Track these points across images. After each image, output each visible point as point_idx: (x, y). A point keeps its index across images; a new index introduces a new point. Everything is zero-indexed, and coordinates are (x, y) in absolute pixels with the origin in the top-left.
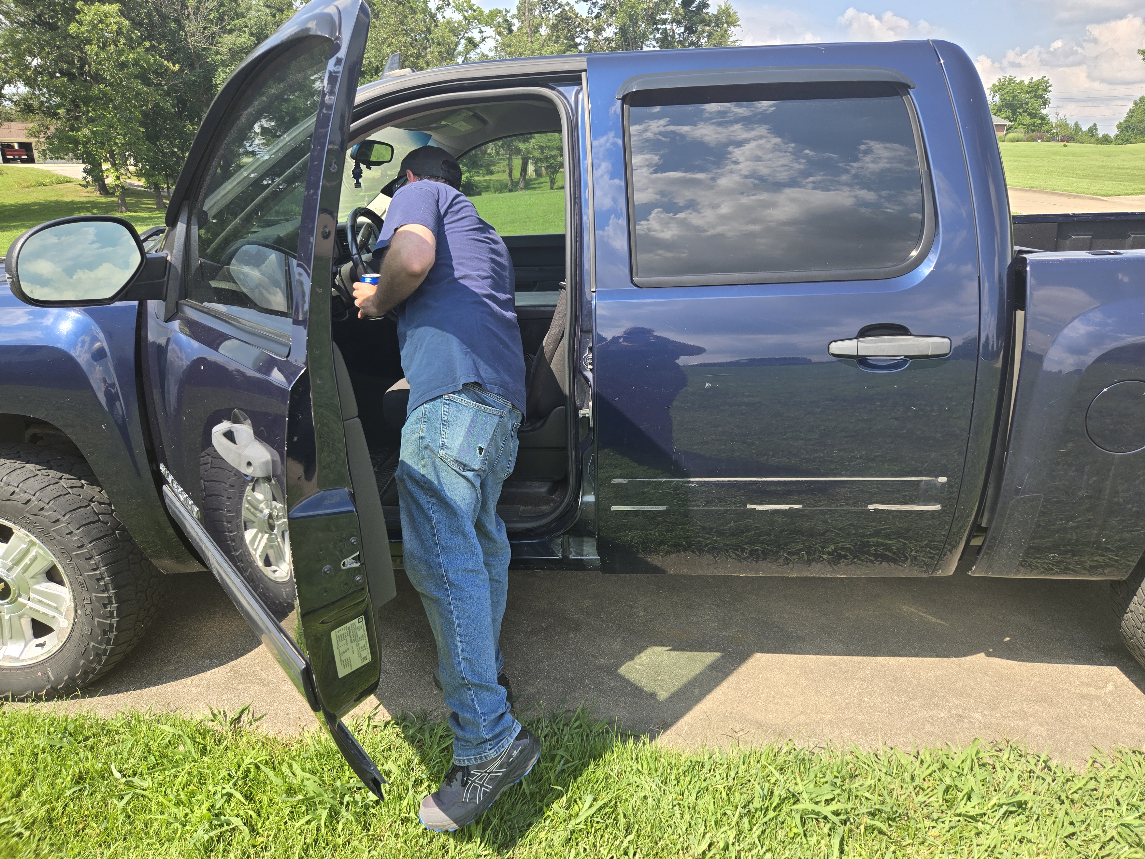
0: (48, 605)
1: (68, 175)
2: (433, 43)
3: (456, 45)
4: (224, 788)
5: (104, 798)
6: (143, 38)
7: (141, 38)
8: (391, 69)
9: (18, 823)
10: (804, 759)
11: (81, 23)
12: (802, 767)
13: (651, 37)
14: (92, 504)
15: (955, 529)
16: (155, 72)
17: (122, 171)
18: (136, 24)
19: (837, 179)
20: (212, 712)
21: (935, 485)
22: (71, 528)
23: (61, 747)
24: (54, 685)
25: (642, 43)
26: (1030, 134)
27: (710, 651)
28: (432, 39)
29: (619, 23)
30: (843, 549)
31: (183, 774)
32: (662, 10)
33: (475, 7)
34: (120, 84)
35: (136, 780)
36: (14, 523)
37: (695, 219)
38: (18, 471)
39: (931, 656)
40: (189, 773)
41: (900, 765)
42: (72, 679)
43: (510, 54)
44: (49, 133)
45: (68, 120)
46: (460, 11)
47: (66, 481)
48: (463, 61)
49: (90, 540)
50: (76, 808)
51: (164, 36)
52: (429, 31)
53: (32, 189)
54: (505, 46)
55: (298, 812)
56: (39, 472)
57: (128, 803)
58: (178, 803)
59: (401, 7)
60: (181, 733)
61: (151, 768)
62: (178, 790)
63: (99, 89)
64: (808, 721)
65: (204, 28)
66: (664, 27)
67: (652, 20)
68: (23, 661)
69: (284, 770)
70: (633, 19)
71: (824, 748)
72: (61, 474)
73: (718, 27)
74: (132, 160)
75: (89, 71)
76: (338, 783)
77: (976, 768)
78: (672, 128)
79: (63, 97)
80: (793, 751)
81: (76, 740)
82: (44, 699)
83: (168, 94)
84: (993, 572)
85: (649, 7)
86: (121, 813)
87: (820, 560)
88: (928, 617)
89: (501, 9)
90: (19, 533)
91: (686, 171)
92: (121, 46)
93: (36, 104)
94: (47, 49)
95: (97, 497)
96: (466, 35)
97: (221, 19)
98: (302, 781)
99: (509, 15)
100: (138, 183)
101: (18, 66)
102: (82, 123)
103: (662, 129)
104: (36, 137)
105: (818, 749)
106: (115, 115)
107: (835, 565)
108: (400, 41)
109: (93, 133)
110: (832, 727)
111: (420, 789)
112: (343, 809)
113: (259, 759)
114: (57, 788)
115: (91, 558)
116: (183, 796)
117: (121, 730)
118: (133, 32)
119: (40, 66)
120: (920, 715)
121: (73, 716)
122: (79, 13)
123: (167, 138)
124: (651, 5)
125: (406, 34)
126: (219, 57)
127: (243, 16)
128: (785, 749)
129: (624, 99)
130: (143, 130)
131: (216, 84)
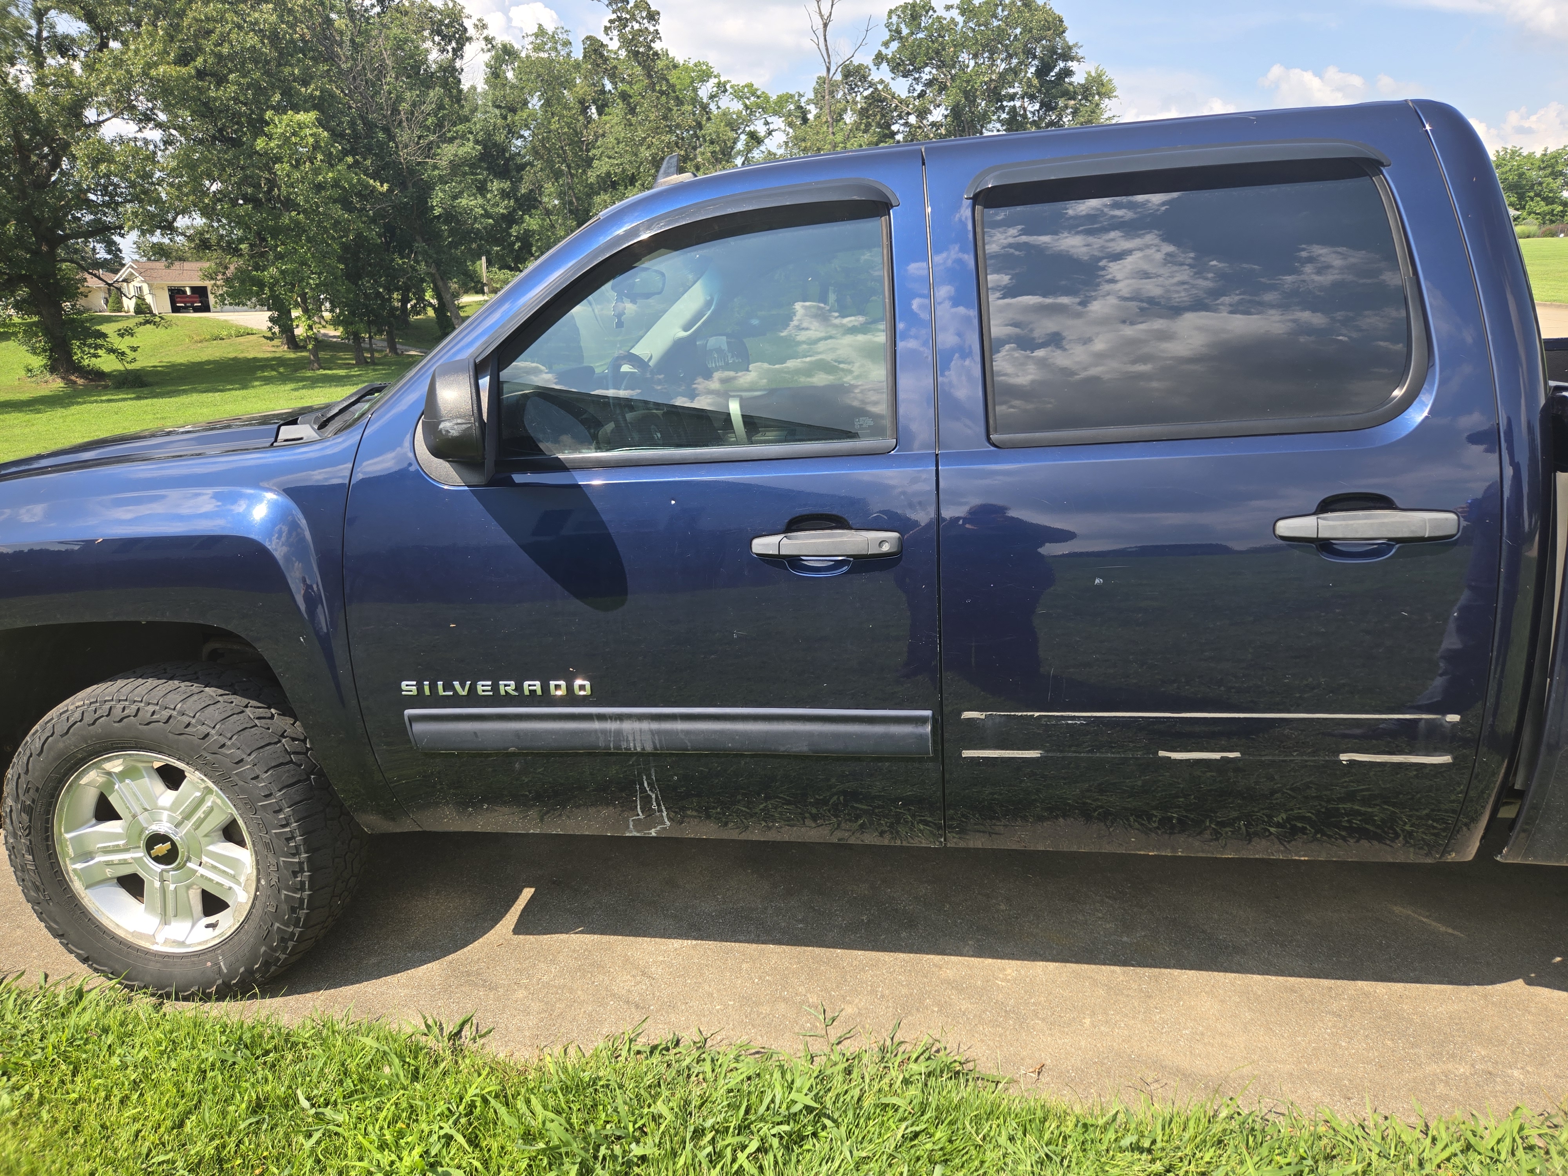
0: (224, 872)
1: (250, 326)
2: (705, 141)
3: (735, 143)
4: (441, 1128)
5: (287, 1135)
6: (345, 153)
7: (341, 152)
8: (667, 174)
9: (180, 1164)
10: (1253, 1129)
11: (270, 137)
12: (1251, 1139)
13: (995, 118)
14: (284, 740)
15: (1472, 794)
16: (359, 194)
17: (316, 319)
18: (337, 135)
19: (1257, 299)
20: (425, 1023)
21: (1441, 725)
22: (257, 771)
23: (234, 1063)
24: (227, 980)
25: (982, 126)
26: (1548, 226)
27: (1104, 964)
28: (704, 136)
29: (951, 101)
30: (1302, 818)
31: (388, 1105)
32: (1009, 82)
33: (759, 93)
34: (316, 212)
35: (328, 1112)
36: (188, 764)
37: (1060, 359)
38: (195, 697)
39: (1441, 982)
40: (396, 1104)
41: (1400, 1143)
42: (250, 972)
43: (805, 150)
44: (229, 273)
45: (252, 257)
46: (740, 98)
47: (253, 710)
48: (743, 163)
49: (280, 786)
50: (252, 1146)
51: (369, 149)
52: (700, 126)
53: (205, 344)
54: (798, 140)
55: (538, 1166)
56: (220, 699)
57: (318, 1143)
58: (383, 1146)
59: (664, 98)
60: (386, 1048)
61: (348, 1096)
62: (381, 1128)
63: (290, 218)
64: (1256, 1073)
65: (419, 138)
66: (1012, 103)
67: (995, 95)
68: (189, 946)
69: (519, 1107)
70: (970, 97)
71: (1283, 1115)
72: (246, 701)
73: (1087, 100)
74: (328, 305)
75: (279, 195)
76: (592, 1129)
77: (1520, 1153)
78: (1024, 238)
79: (248, 228)
80: (1236, 1116)
81: (253, 1055)
82: (214, 998)
83: (373, 220)
84: (1535, 857)
85: (991, 80)
86: (309, 1157)
87: (1264, 834)
88: (1434, 924)
89: (792, 92)
90: (194, 778)
91: (1044, 296)
92: (318, 163)
93: (214, 240)
94: (229, 171)
95: (289, 731)
96: (747, 129)
97: (440, 125)
98: (544, 1123)
99: (803, 100)
100: (334, 333)
101: (193, 192)
102: (268, 261)
103: (1011, 240)
104: (212, 279)
105: (1274, 1115)
106: (309, 249)
107: (1289, 842)
108: (663, 141)
109: (282, 272)
110: (1293, 1083)
111: (702, 1143)
112: (598, 1166)
113: (487, 1090)
114: (229, 1118)
115: (280, 811)
116: (388, 1137)
117: (310, 1043)
118: (332, 146)
119: (220, 192)
120: (1428, 1069)
121: (249, 1022)
122: (268, 124)
123: (371, 275)
124: (994, 77)
125: (671, 132)
126: (436, 172)
127: (469, 121)
128: (1224, 1114)
129: (976, 199)
130: (342, 266)
131: (433, 206)
